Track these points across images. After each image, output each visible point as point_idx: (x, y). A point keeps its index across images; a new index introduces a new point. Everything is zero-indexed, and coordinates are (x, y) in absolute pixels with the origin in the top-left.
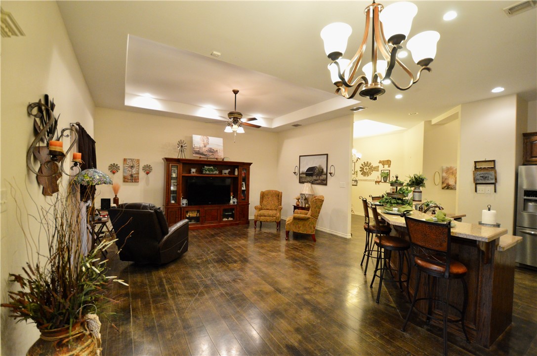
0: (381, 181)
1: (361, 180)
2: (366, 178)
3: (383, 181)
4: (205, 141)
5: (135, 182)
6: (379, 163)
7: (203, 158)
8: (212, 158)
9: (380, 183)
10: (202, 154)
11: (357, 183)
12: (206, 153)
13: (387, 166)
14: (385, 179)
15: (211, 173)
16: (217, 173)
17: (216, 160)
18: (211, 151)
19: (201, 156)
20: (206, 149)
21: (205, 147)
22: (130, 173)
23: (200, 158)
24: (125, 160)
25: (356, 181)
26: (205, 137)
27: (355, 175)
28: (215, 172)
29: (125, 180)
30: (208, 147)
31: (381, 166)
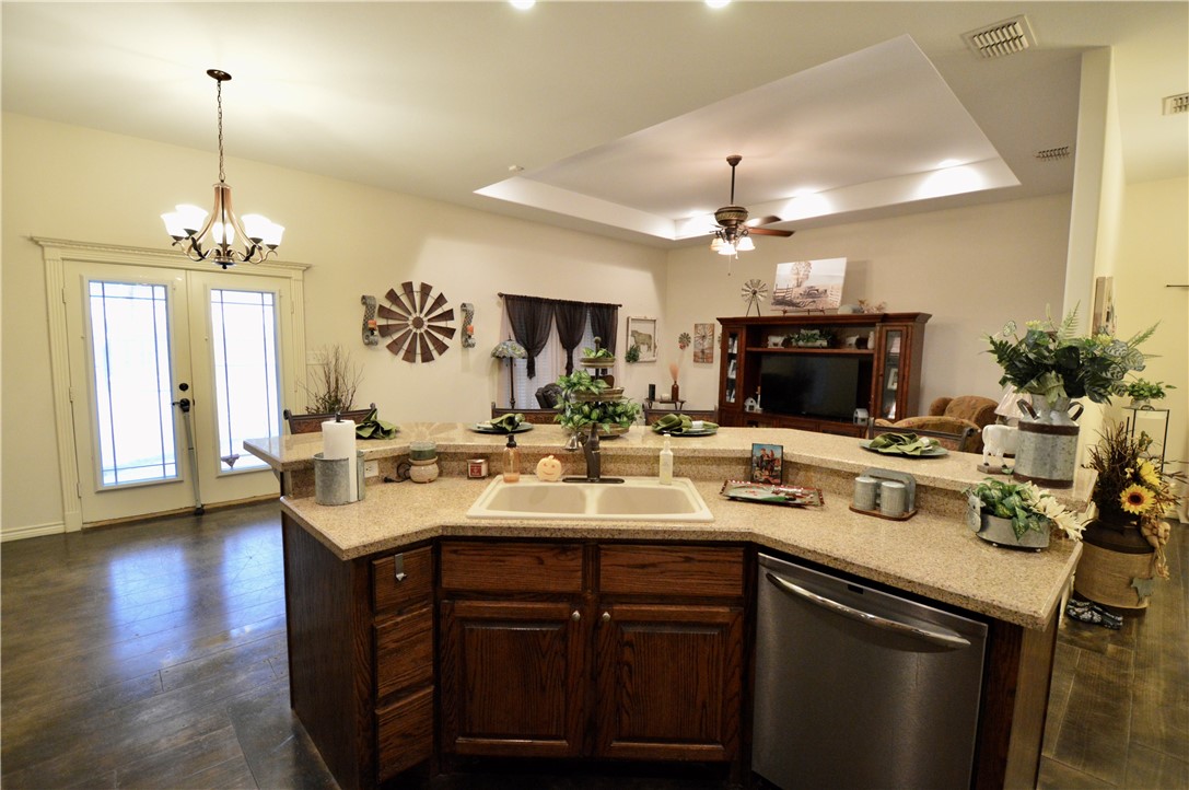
4: (802, 273)
5: (708, 362)
7: (792, 312)
8: (811, 308)
10: (791, 303)
12: (798, 301)
15: (810, 344)
16: (825, 343)
17: (822, 314)
18: (813, 294)
19: (787, 308)
20: (801, 290)
21: (799, 286)
22: (701, 347)
23: (785, 312)
24: (696, 326)
26: (803, 264)
28: (818, 343)
29: (696, 359)
30: (806, 284)
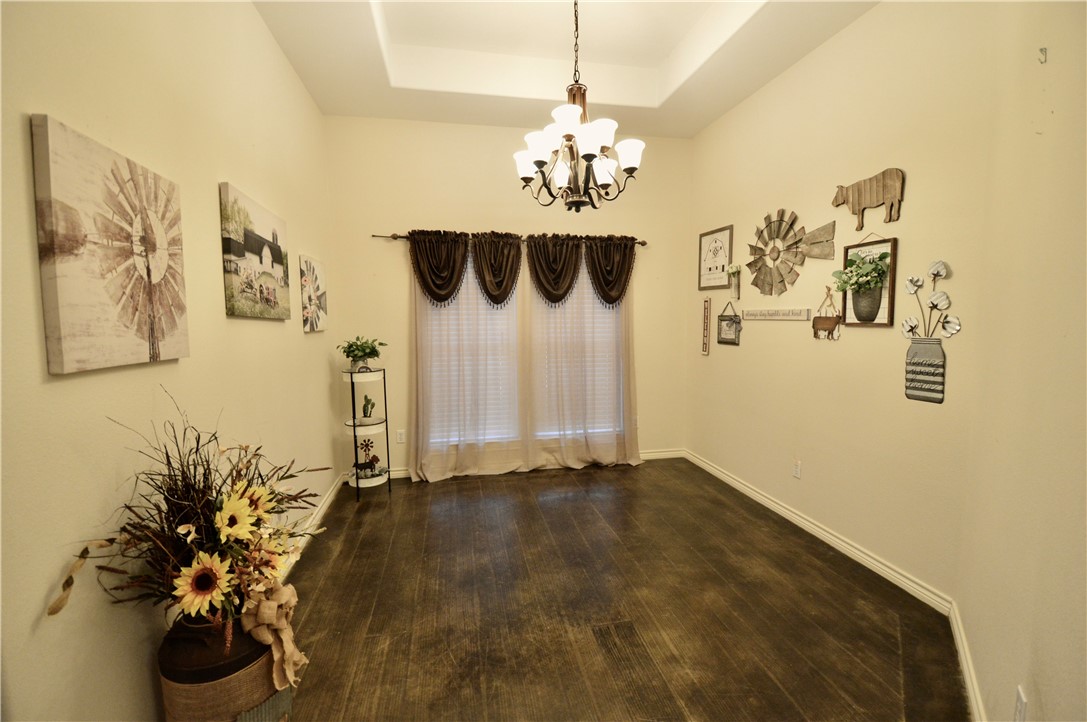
0: (841, 319)
1: (755, 316)
2: (771, 303)
3: (851, 317)
6: (838, 203)
9: (841, 331)
11: (739, 331)
13: (883, 212)
14: (864, 304)
25: (735, 321)
27: (732, 292)
31: (845, 218)
